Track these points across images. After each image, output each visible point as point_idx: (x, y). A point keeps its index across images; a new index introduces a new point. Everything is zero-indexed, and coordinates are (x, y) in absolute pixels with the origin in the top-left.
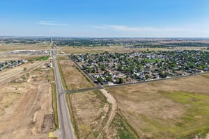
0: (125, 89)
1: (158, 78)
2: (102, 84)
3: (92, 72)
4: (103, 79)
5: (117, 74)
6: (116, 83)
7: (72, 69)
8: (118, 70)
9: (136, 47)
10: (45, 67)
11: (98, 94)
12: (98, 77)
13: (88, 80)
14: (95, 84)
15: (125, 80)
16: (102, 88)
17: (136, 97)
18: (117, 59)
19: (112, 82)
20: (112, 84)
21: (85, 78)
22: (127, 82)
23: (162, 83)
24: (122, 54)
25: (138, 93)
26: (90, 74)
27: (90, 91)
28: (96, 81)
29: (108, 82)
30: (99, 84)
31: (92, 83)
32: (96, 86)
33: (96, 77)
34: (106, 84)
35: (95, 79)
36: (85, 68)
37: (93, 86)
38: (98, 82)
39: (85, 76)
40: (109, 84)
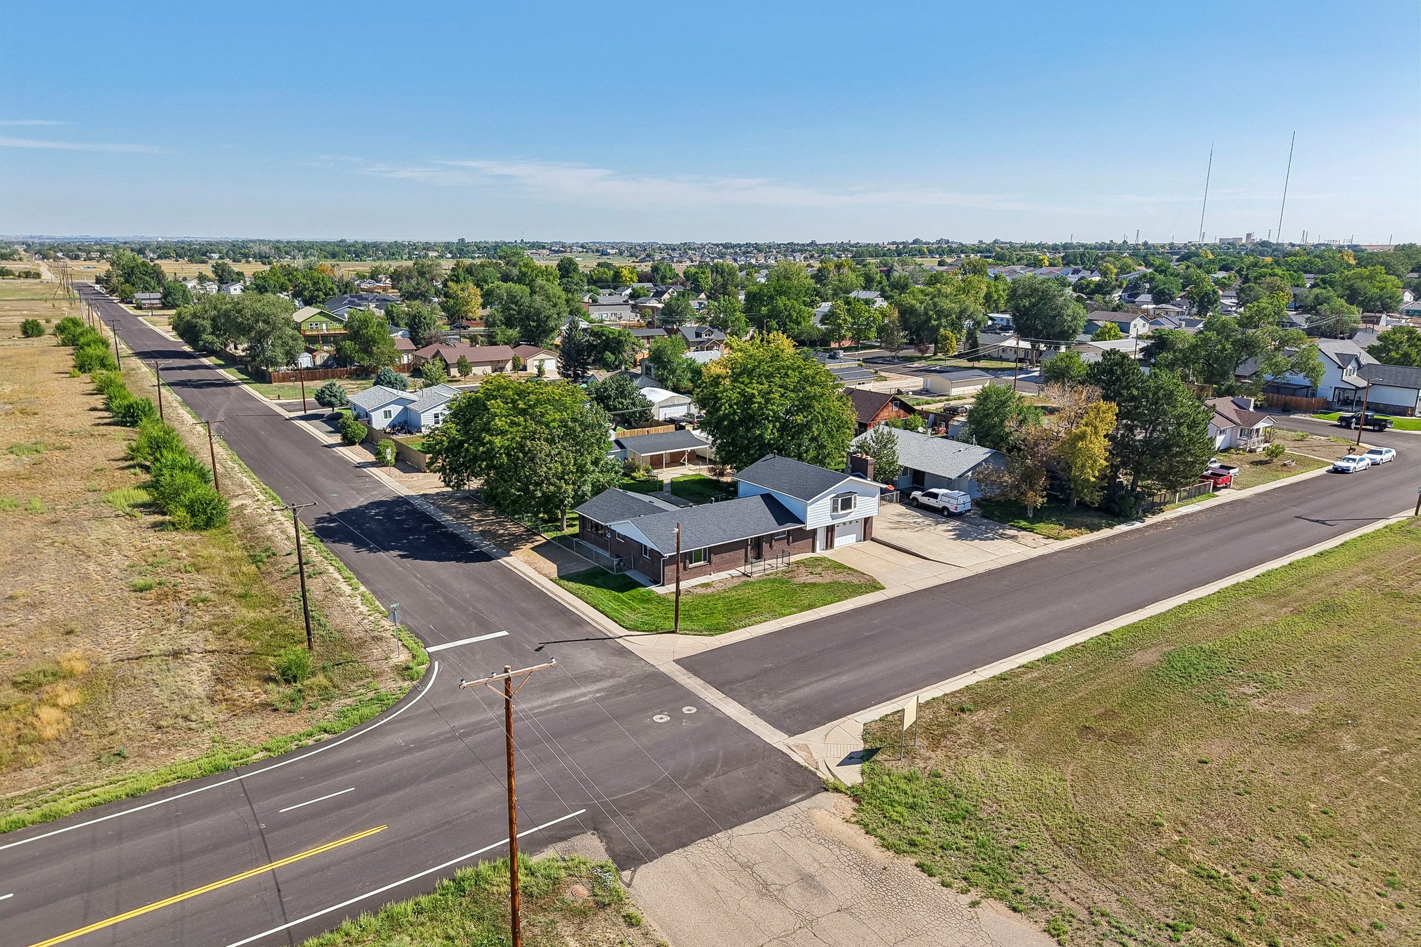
2: (609, 568)
26: (276, 398)
28: (402, 501)
29: (809, 494)
30: (485, 557)
31: (254, 560)
32: (404, 671)
33: (406, 424)
34: (757, 548)
35: (381, 462)
36: (207, 324)
37: (248, 692)
38: (447, 510)
39: (129, 416)
40: (829, 544)
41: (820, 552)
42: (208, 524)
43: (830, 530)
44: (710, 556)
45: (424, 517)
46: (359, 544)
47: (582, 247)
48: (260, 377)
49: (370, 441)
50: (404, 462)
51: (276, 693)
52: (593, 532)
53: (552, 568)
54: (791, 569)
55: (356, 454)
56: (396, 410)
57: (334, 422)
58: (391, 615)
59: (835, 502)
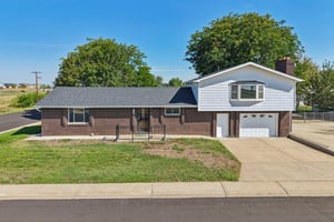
43: (234, 117)
54: (162, 143)
59: (234, 87)
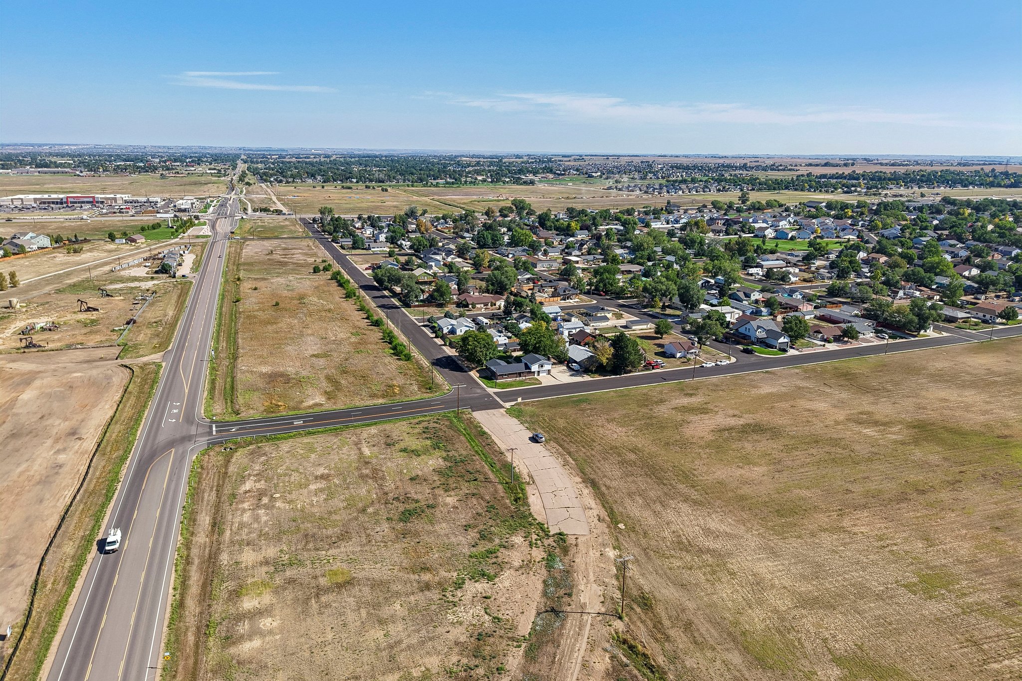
0: (663, 411)
1: (868, 337)
2: (489, 376)
3: (430, 301)
4: (501, 339)
5: (588, 315)
6: (586, 368)
7: (305, 283)
8: (595, 291)
9: (673, 185)
10: (142, 272)
11: (462, 448)
12: (464, 326)
13: (398, 352)
14: (439, 376)
15: (648, 350)
16: (489, 404)
17: (758, 471)
18: (582, 236)
19: (562, 360)
20: (560, 376)
21: (376, 334)
22: (668, 366)
23: (911, 370)
24: (605, 216)
25: (766, 444)
26: (413, 315)
27: (400, 429)
28: (450, 357)
29: (533, 363)
30: (466, 372)
31: (420, 369)
32: (448, 390)
33: (453, 332)
34: (520, 374)
35: (445, 345)
36: (386, 279)
37: (424, 390)
38: (460, 360)
39: (377, 323)
40: (539, 375)
41: (536, 376)
42: (408, 360)
43: (539, 372)
44: (509, 375)
45: (454, 361)
46: (441, 367)
47: (577, 170)
48: (407, 305)
49: (443, 337)
50: (451, 345)
51: (428, 391)
52: (488, 369)
53: (478, 375)
54: (526, 379)
55: (439, 341)
56: (450, 327)
57: (433, 328)
58: (446, 380)
59: (540, 365)
